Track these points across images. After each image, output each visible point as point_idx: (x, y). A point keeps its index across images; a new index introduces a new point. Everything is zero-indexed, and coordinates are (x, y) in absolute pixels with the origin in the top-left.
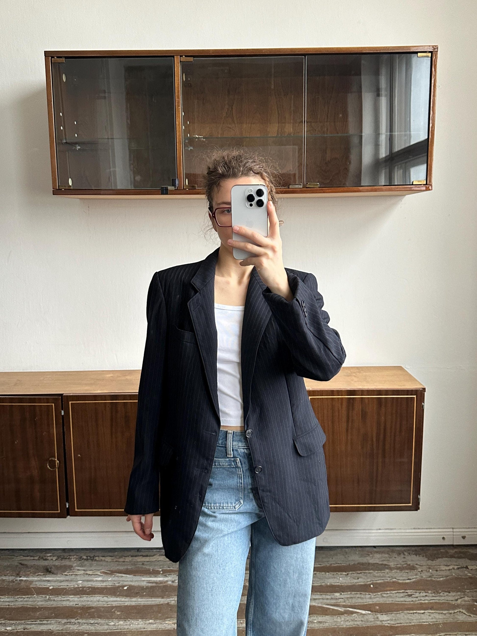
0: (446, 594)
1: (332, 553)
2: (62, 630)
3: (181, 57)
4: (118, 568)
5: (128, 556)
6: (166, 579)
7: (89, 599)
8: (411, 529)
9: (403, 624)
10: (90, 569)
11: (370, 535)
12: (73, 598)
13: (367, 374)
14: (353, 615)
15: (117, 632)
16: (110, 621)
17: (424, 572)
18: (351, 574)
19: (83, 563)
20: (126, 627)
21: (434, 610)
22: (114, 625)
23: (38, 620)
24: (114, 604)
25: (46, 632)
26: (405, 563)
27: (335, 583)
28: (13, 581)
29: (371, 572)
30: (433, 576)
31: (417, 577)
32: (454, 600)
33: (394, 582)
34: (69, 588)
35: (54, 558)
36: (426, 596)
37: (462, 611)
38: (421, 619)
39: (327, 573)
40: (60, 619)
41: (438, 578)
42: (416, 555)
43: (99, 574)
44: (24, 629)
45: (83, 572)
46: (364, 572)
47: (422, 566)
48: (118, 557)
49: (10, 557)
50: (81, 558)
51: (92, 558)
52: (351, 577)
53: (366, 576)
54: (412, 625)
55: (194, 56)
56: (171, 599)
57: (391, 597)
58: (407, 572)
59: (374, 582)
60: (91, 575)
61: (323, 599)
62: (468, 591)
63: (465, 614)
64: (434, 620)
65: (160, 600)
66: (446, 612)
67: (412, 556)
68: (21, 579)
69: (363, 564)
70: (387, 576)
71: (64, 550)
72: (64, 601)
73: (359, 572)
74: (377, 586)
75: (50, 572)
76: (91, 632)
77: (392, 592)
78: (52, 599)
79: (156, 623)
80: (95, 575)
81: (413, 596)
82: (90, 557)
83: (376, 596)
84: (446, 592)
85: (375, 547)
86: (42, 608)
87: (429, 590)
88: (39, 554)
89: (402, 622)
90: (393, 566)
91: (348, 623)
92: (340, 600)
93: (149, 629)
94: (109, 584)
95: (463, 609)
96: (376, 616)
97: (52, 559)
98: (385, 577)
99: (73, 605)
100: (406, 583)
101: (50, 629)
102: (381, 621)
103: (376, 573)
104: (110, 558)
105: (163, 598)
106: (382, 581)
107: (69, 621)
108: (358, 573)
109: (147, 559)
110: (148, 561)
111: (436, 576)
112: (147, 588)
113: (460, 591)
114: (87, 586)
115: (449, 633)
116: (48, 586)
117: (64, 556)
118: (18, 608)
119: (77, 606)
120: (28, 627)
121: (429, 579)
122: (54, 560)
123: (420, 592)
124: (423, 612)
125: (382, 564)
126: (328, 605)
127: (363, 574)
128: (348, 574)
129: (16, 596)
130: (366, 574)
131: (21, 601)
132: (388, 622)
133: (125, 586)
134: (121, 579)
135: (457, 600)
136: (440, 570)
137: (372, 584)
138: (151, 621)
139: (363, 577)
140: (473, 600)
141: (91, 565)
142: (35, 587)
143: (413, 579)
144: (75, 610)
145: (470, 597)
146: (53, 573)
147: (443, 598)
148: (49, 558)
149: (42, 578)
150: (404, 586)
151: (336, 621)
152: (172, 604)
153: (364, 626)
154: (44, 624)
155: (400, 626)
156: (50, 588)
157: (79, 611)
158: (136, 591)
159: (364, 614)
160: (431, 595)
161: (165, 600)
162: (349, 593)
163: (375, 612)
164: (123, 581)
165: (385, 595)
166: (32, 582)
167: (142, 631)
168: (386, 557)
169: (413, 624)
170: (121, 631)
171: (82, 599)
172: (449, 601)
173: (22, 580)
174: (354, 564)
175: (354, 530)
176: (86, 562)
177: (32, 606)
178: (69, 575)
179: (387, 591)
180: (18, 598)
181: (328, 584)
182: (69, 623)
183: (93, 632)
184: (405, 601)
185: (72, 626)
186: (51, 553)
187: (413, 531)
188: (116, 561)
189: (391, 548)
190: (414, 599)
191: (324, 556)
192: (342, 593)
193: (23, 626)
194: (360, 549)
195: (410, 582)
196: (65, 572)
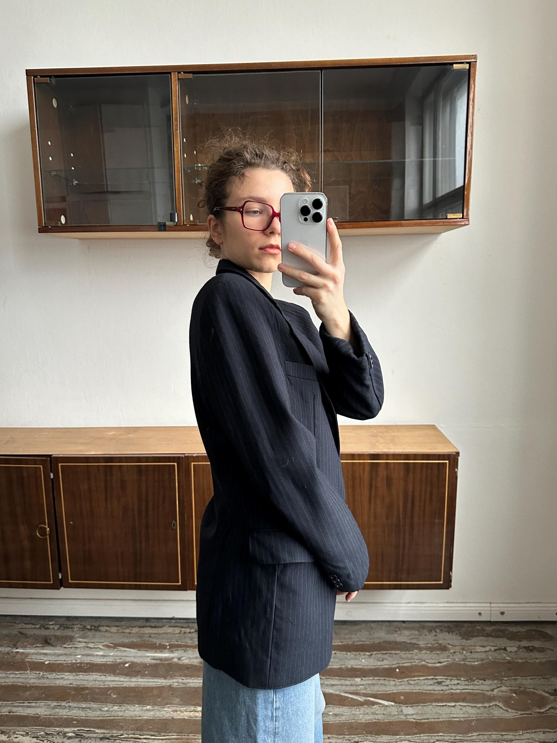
0: (481, 682)
1: (356, 628)
2: (50, 715)
3: (179, 74)
4: (122, 640)
5: (135, 627)
6: (172, 655)
7: (85, 677)
8: (444, 603)
9: (430, 720)
10: (92, 641)
11: (398, 608)
12: (68, 676)
13: (396, 434)
14: (374, 707)
15: (109, 719)
16: (104, 706)
17: (456, 653)
18: (376, 654)
19: (86, 633)
20: (120, 714)
21: (467, 702)
22: (107, 711)
23: (26, 702)
24: (112, 685)
25: (32, 716)
26: (437, 642)
27: (357, 665)
28: (8, 653)
29: (397, 652)
30: (467, 659)
31: (449, 660)
32: (490, 690)
33: (423, 666)
34: (66, 663)
35: (56, 627)
36: (458, 684)
37: (498, 704)
38: (451, 714)
39: (349, 653)
40: (49, 701)
41: (472, 662)
42: (449, 633)
43: (101, 647)
44: (10, 713)
45: (84, 644)
46: (390, 652)
47: (455, 646)
48: (124, 627)
49: (11, 624)
50: (84, 628)
51: (96, 628)
52: (374, 658)
53: (392, 657)
54: (440, 721)
55: (194, 73)
56: (175, 680)
57: (417, 684)
58: (438, 654)
59: (401, 665)
60: (93, 648)
61: (341, 685)
62: (506, 679)
63: (501, 708)
64: (466, 715)
65: (162, 681)
66: (480, 705)
67: (444, 633)
68: (17, 650)
69: (389, 643)
70: (416, 657)
71: (68, 618)
72: (58, 679)
73: (384, 652)
74: (404, 670)
75: (49, 644)
76: (81, 719)
77: (420, 678)
78: (45, 676)
79: (153, 710)
80: (96, 648)
81: (443, 683)
82: (95, 627)
83: (402, 683)
84: (481, 679)
85: (404, 622)
86: (33, 687)
87: (461, 676)
88: (42, 622)
89: (428, 717)
90: (422, 646)
91: (367, 717)
92: (361, 686)
93: (145, 717)
94: (109, 660)
95: (499, 702)
96: (399, 710)
97: (54, 629)
98: (413, 659)
99: (67, 684)
100: (436, 667)
101: (38, 714)
102: (406, 715)
103: (402, 654)
104: (116, 628)
105: (165, 678)
106: (409, 664)
107: (59, 704)
108: (383, 654)
109: (155, 631)
110: (156, 634)
111: (470, 659)
112: (151, 665)
113: (496, 679)
114: (86, 662)
115: (483, 733)
116: (44, 661)
117: (67, 625)
118: (8, 686)
119: (71, 685)
120: (14, 709)
121: (463, 662)
122: (56, 629)
123: (451, 679)
124: (453, 704)
125: (410, 643)
126: (347, 693)
127: (388, 654)
128: (371, 655)
129: (8, 671)
130: (391, 655)
131: (13, 678)
132: (414, 716)
133: (126, 663)
134: (124, 654)
135: (493, 690)
136: (475, 652)
137: (398, 667)
138: (148, 707)
139: (389, 658)
140: (511, 690)
141: (94, 637)
142: (30, 661)
143: (444, 662)
144: (68, 691)
145: (508, 687)
146: (52, 645)
147: (477, 687)
148: (51, 627)
149: (39, 651)
150: (434, 671)
151: (354, 714)
152: (174, 686)
153: (386, 721)
154: (32, 707)
155: (427, 722)
156: (46, 663)
157: (73, 693)
158: (138, 669)
159: (387, 706)
160: (464, 683)
161: (168, 681)
162: (371, 678)
163: (399, 703)
164: (126, 656)
165: (411, 682)
166: (28, 655)
167: (137, 720)
168: (415, 635)
169: (442, 720)
170: (114, 719)
171: (77, 677)
172: (484, 692)
173: (18, 652)
174: (379, 643)
175: (381, 603)
176: (89, 633)
177: (23, 685)
178: (69, 647)
179: (414, 676)
180: (10, 674)
181: (349, 666)
182: (59, 707)
183: (83, 719)
184: (435, 691)
185: (61, 710)
186: (53, 621)
187: (446, 605)
188: (122, 632)
189: (422, 623)
190: (444, 688)
191: (347, 631)
192: (364, 679)
193: (9, 708)
194: (387, 624)
195: (441, 666)
196: (64, 644)
